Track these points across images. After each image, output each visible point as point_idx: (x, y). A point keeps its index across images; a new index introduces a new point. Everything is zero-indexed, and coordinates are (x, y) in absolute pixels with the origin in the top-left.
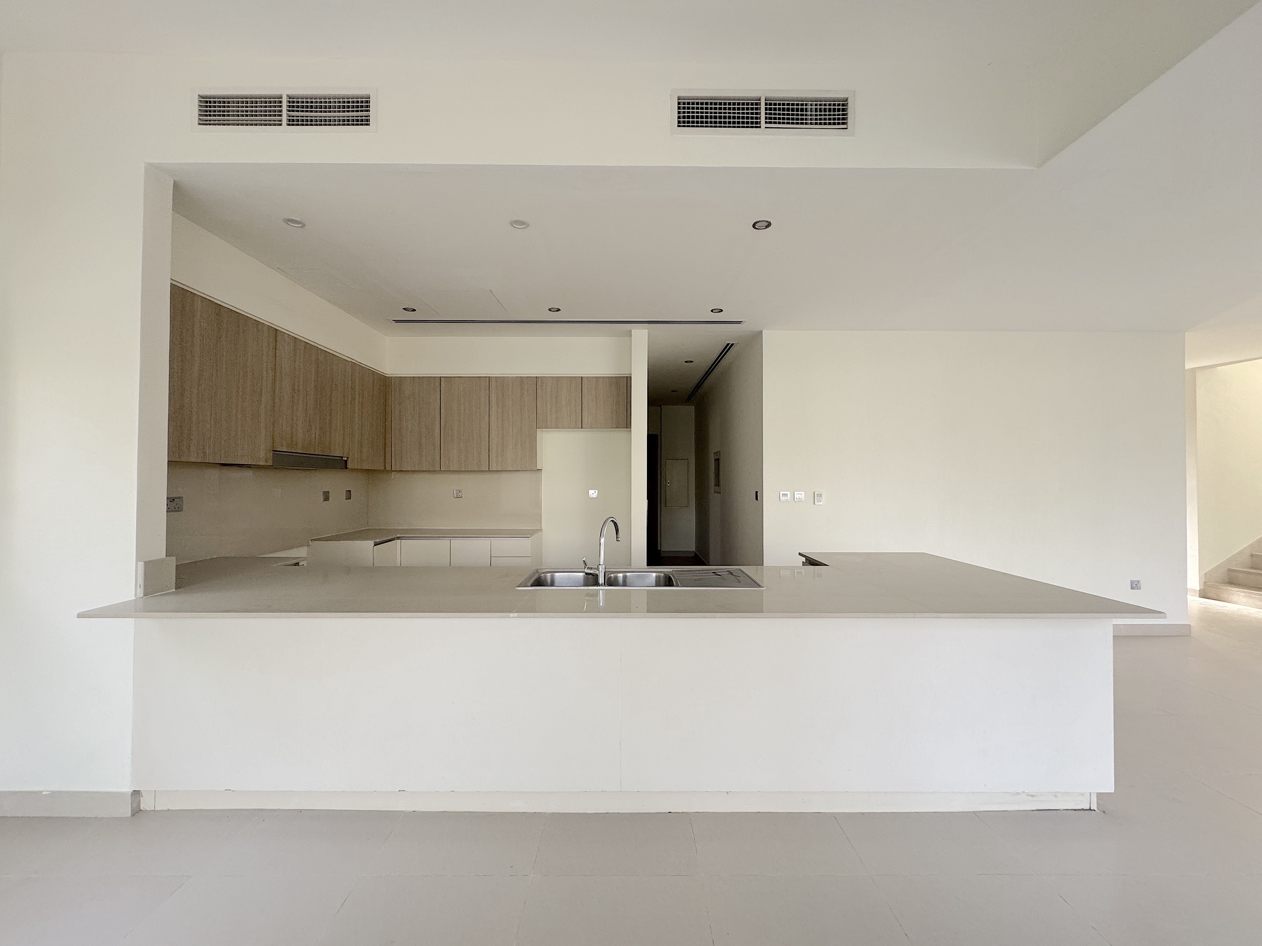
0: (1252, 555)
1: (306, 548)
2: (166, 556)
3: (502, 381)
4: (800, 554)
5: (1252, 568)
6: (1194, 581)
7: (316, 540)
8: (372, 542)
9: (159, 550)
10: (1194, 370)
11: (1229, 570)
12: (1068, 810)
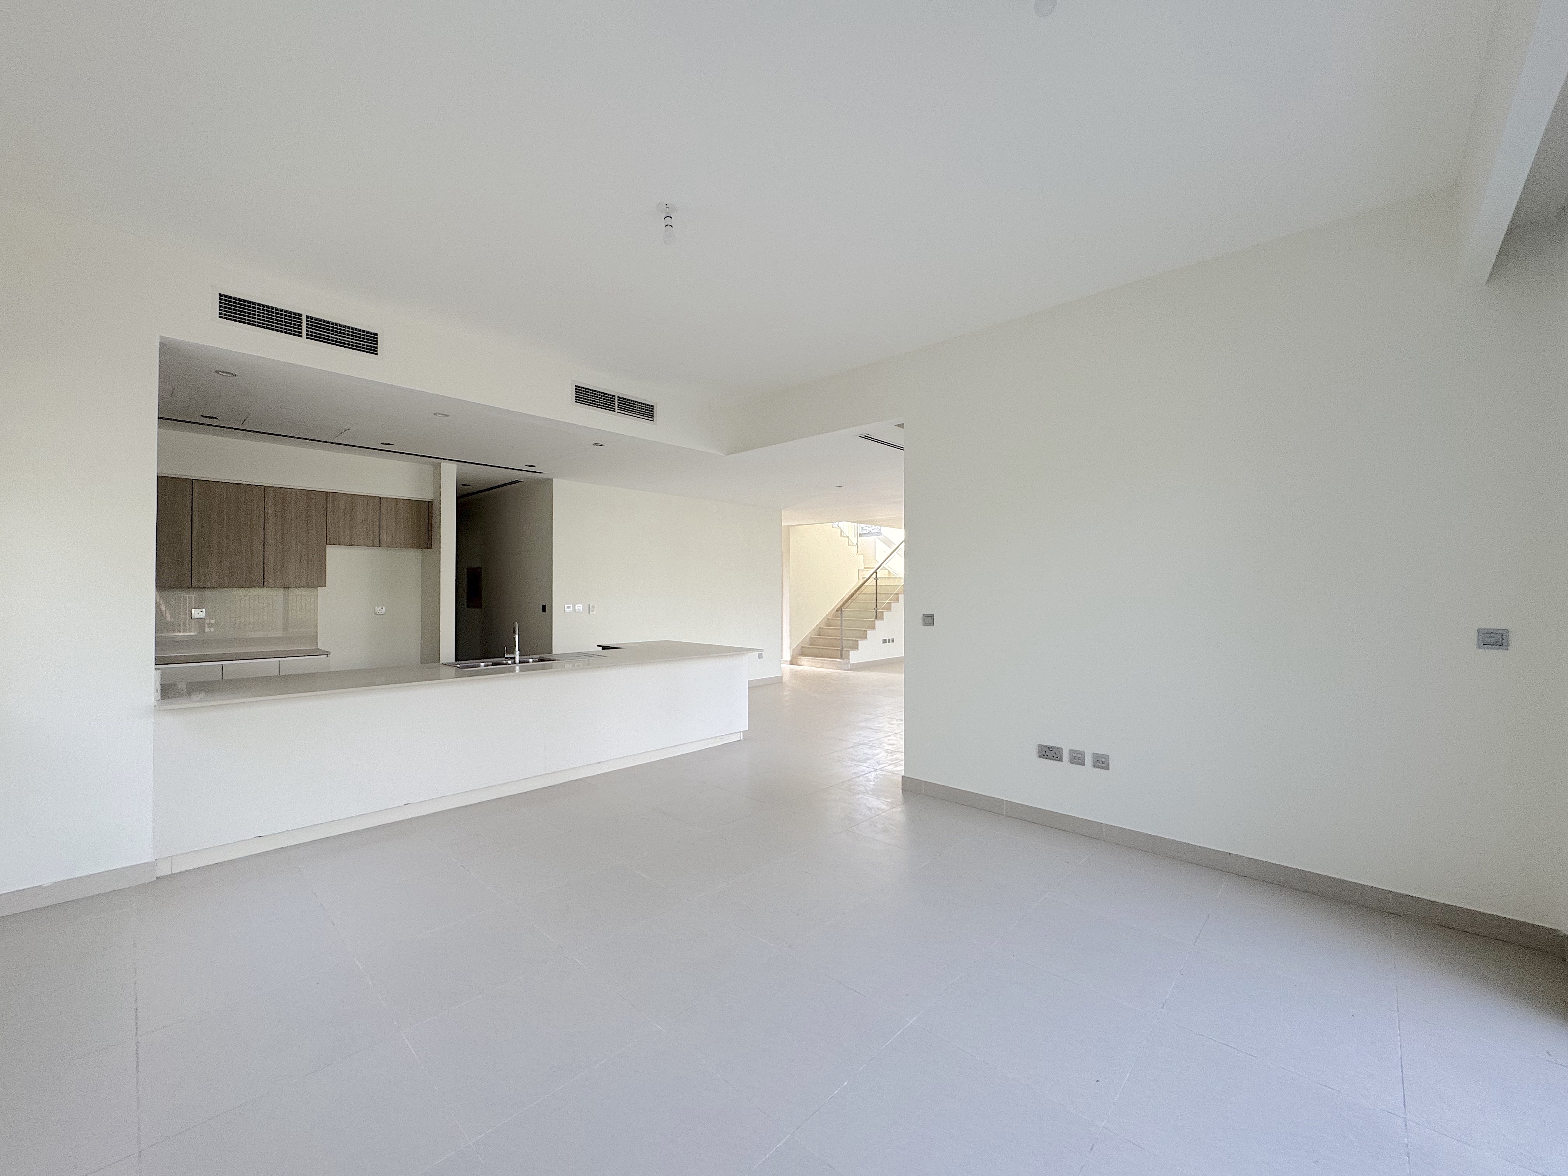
0: (811, 638)
3: (282, 492)
4: (598, 646)
5: (811, 645)
6: (787, 656)
10: (789, 526)
11: (802, 647)
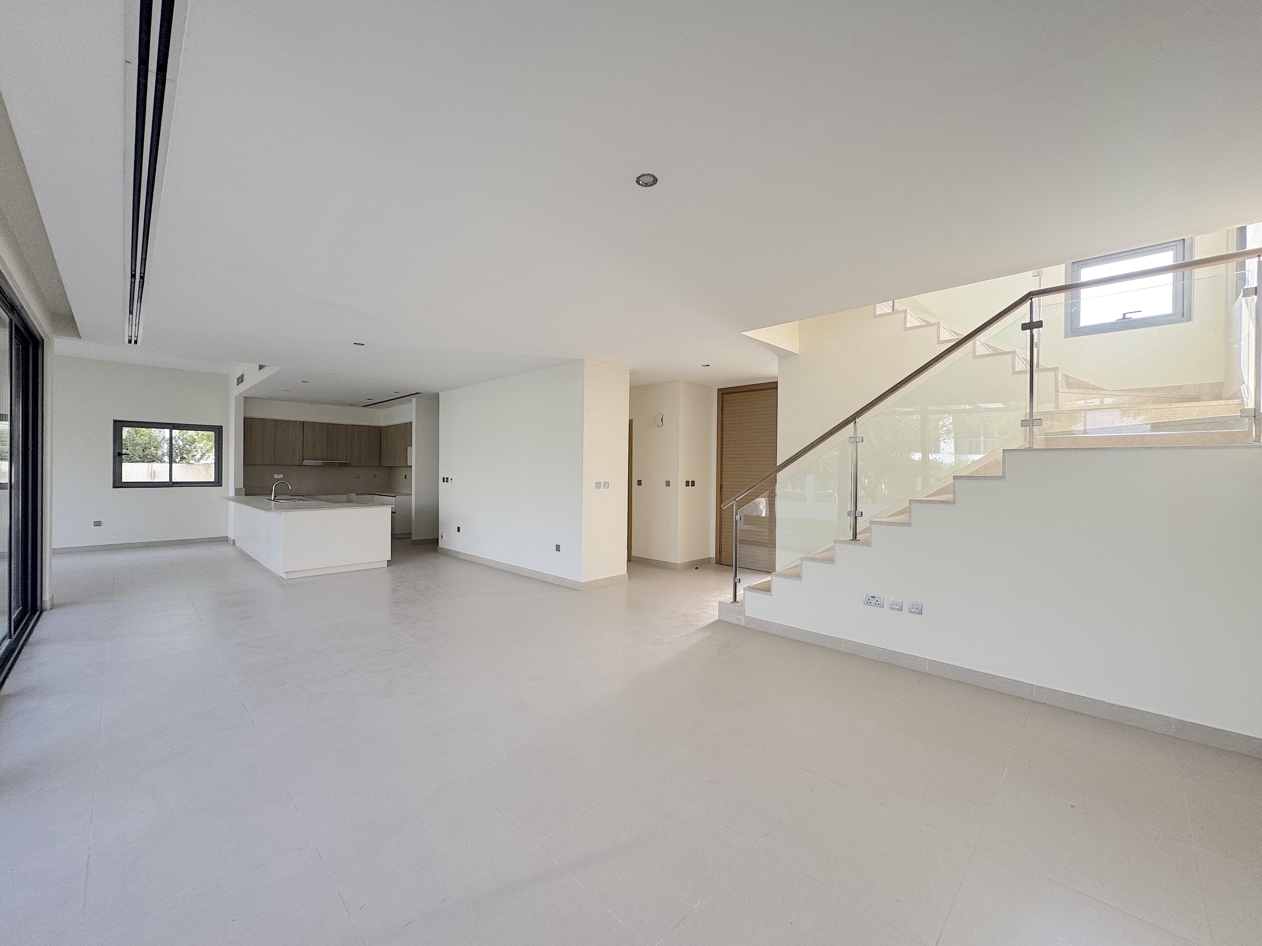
1: (346, 495)
2: (243, 487)
9: (241, 485)
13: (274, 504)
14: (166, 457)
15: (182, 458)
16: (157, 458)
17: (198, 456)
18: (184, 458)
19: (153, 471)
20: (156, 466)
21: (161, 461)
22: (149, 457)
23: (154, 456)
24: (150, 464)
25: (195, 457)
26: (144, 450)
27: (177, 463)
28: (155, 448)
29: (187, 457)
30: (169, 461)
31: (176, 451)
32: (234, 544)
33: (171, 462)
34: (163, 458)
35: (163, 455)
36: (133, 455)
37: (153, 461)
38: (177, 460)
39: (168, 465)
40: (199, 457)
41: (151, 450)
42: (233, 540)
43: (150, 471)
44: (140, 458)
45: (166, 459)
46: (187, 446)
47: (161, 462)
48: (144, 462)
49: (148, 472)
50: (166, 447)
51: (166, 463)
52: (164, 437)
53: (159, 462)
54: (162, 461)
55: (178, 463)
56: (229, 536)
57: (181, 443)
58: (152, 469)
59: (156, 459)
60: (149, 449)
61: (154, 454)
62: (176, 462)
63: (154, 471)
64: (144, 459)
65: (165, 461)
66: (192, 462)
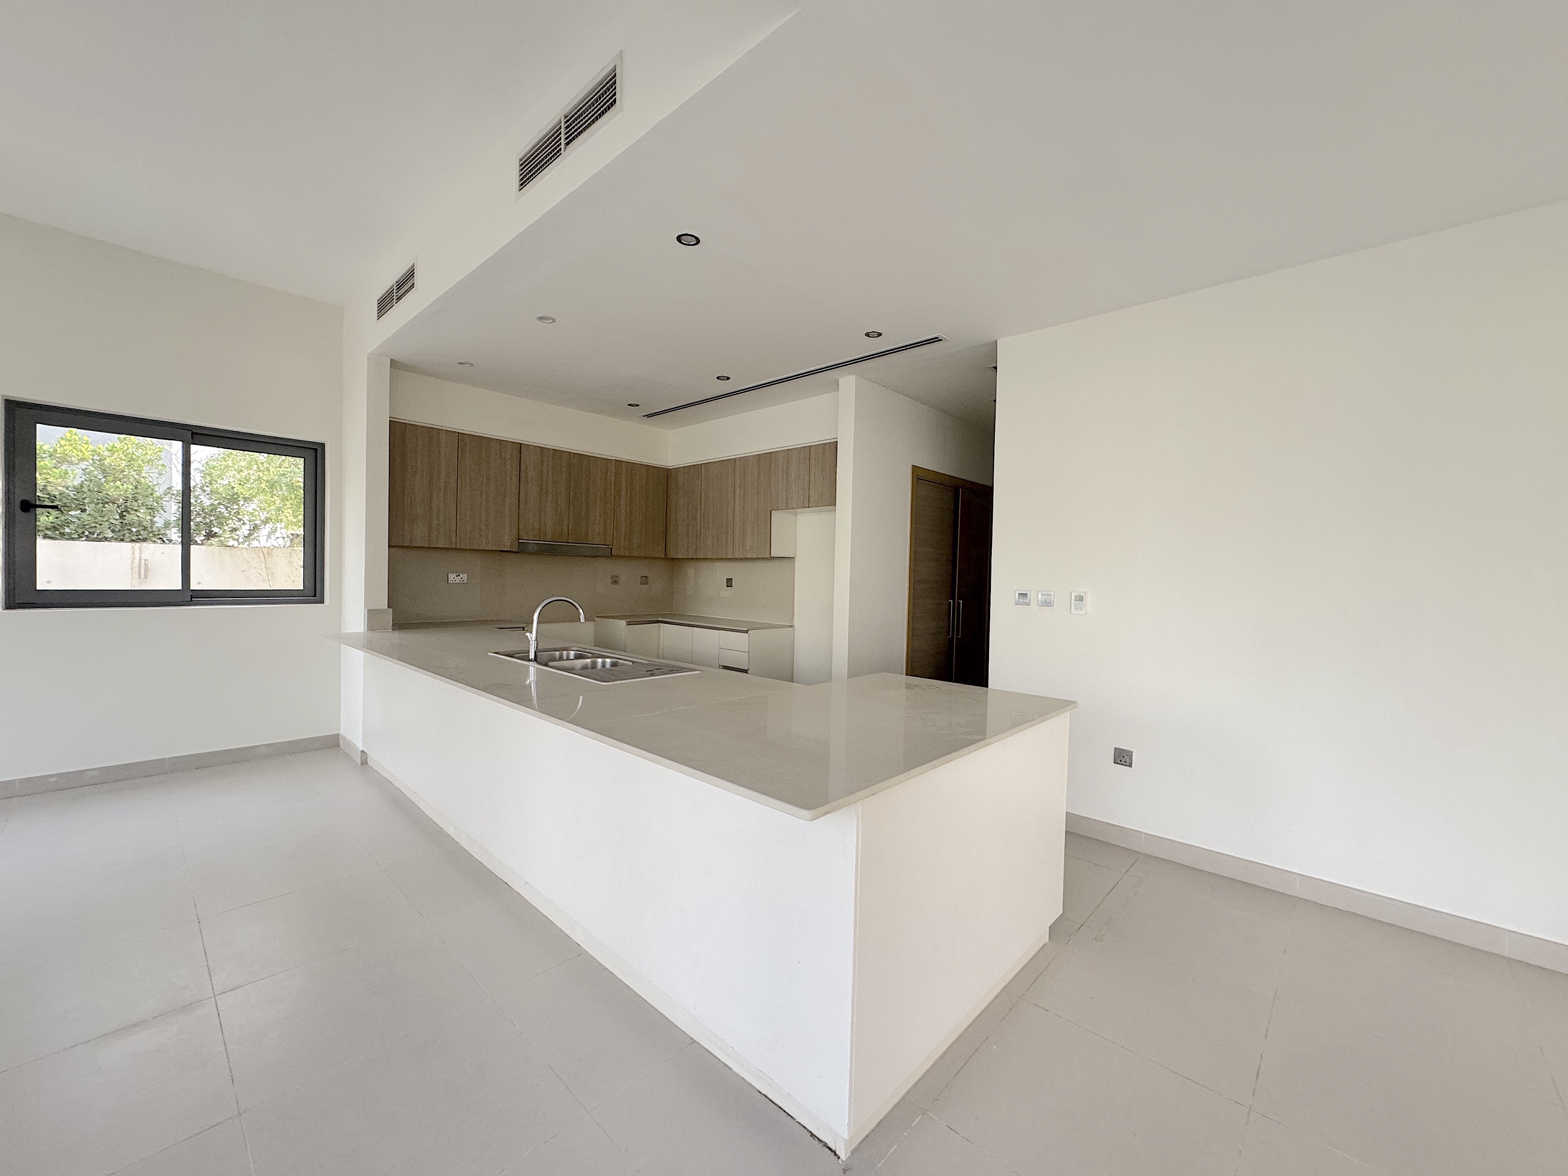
1: (593, 622)
2: (388, 607)
3: (744, 460)
7: (601, 617)
8: (624, 621)
9: (382, 602)
12: (805, 1127)
13: (538, 673)
14: (174, 530)
15: (210, 535)
16: (152, 532)
17: (245, 530)
18: (215, 535)
19: (143, 562)
20: (150, 550)
21: (162, 539)
22: (134, 530)
23: (145, 529)
24: (137, 545)
25: (238, 532)
26: (124, 513)
27: (198, 544)
28: (147, 508)
29: (221, 532)
30: (180, 540)
31: (196, 519)
32: (364, 763)
33: (187, 542)
34: (168, 532)
35: (167, 525)
36: (96, 523)
37: (145, 540)
38: (199, 539)
39: (179, 548)
40: (246, 533)
41: (138, 514)
42: (362, 751)
43: (137, 561)
44: (113, 531)
45: (175, 535)
46: (221, 509)
47: (164, 541)
48: (122, 540)
49: (132, 562)
50: (173, 510)
51: (174, 543)
52: (169, 488)
53: (159, 541)
54: (164, 539)
55: (202, 544)
56: (342, 732)
57: (207, 502)
58: (140, 557)
59: (151, 535)
60: (132, 512)
61: (145, 523)
62: (196, 543)
63: (146, 560)
64: (122, 533)
65: (170, 541)
66: (231, 542)
